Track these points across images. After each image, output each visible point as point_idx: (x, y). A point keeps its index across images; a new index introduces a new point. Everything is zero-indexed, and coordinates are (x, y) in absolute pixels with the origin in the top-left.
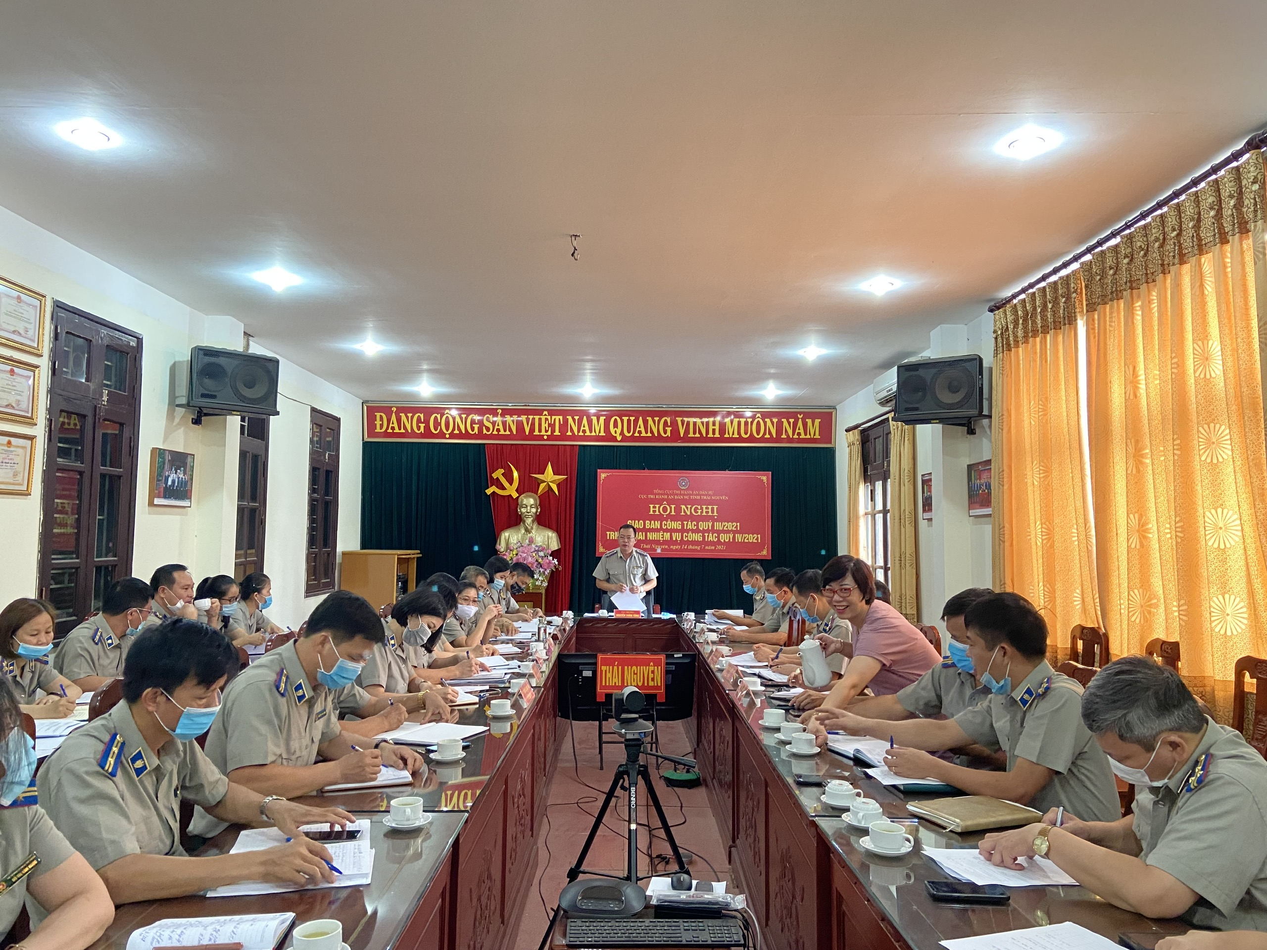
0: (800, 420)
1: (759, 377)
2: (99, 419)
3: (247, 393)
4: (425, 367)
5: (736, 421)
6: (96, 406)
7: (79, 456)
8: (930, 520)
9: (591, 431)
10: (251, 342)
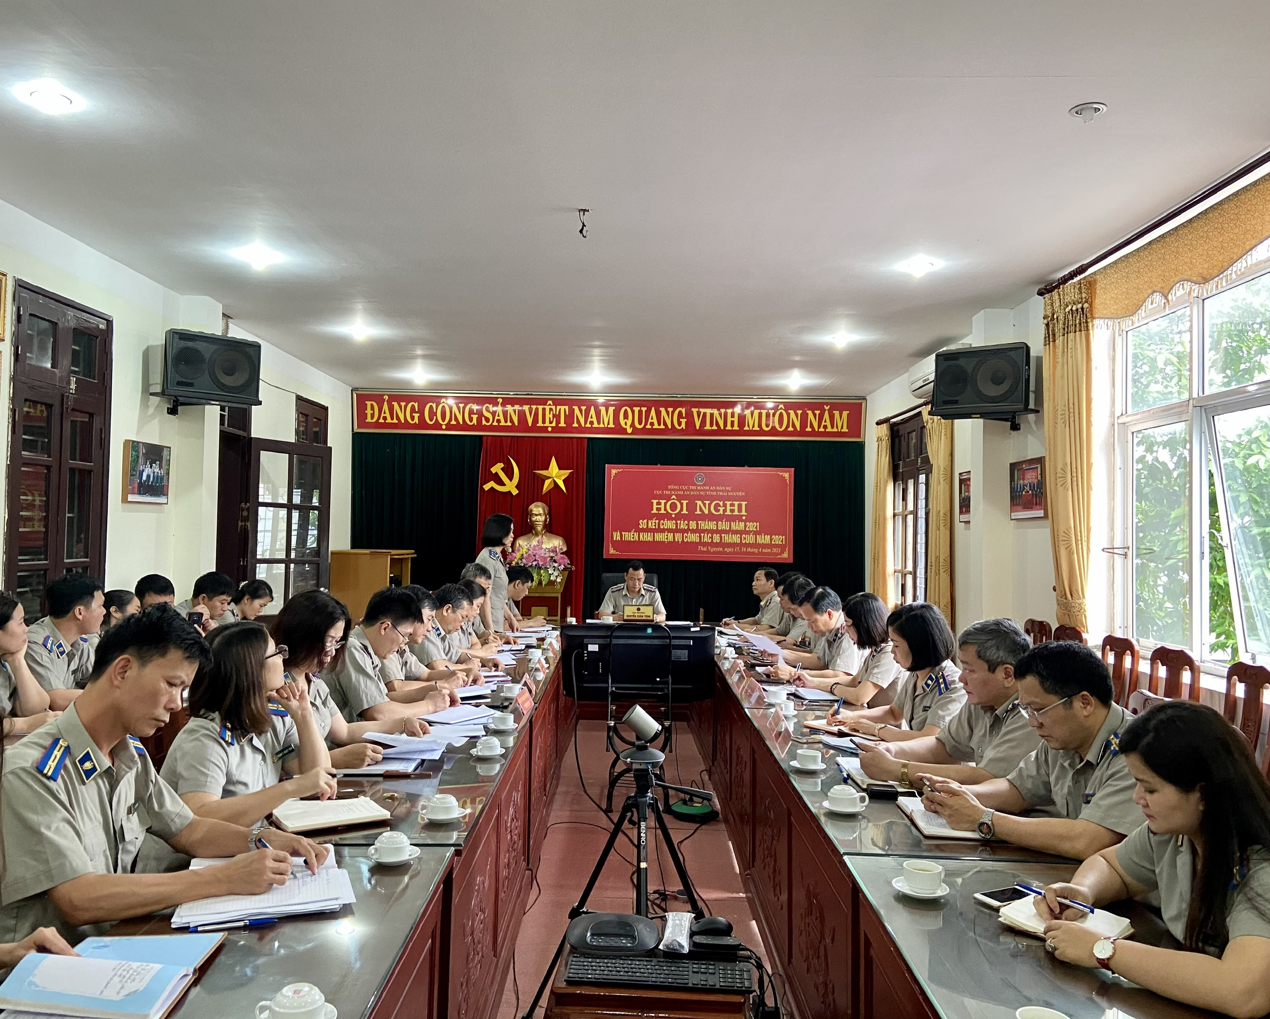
0: (827, 412)
1: (783, 365)
2: (67, 408)
3: (227, 380)
4: (419, 352)
5: (756, 412)
6: (63, 395)
7: (47, 450)
8: (968, 522)
9: (599, 423)
10: (230, 325)
